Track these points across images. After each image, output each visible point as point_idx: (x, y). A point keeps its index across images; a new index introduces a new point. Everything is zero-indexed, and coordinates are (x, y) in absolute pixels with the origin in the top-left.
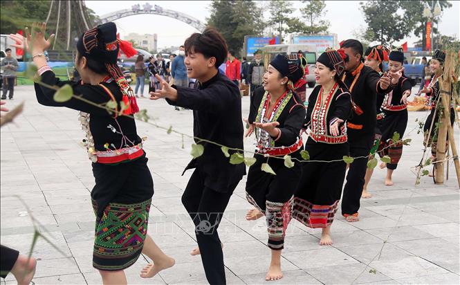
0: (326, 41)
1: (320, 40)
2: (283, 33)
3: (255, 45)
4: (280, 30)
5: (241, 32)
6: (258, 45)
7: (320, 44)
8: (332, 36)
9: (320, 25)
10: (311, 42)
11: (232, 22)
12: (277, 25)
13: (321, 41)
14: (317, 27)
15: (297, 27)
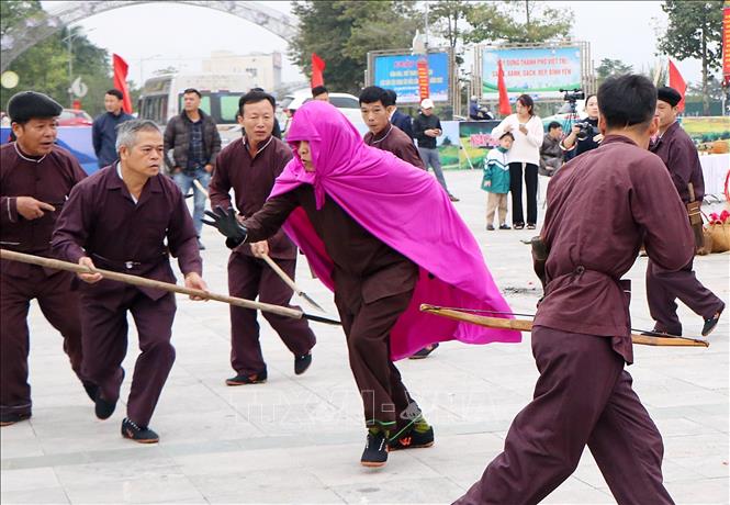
0: (564, 61)
1: (548, 57)
2: (460, 41)
3: (393, 74)
4: (452, 35)
5: (363, 42)
6: (399, 74)
7: (548, 67)
8: (578, 49)
9: (549, 21)
10: (525, 63)
11: (340, 18)
12: (445, 22)
13: (552, 61)
14: (541, 24)
15: (490, 27)
